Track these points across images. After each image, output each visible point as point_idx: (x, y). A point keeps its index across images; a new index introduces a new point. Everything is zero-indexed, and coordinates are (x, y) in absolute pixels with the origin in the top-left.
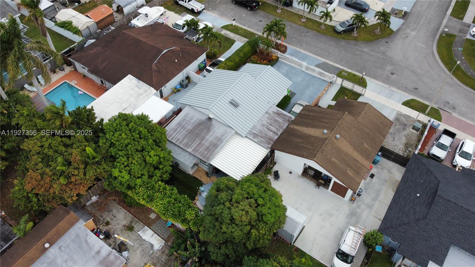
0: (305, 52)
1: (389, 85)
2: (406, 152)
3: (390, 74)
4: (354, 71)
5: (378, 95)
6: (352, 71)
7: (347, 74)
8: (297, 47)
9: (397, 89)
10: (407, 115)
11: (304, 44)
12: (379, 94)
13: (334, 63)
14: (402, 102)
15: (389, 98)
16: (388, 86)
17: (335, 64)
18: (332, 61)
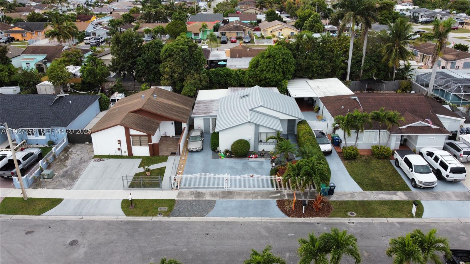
0: (250, 221)
1: (83, 221)
2: (68, 154)
3: (79, 240)
4: (148, 221)
5: (102, 198)
6: (153, 220)
7: (159, 210)
8: (271, 223)
9: (68, 219)
10: (58, 189)
11: (264, 233)
12: (100, 200)
13: (189, 222)
14: (63, 202)
15: (83, 200)
16: (85, 218)
17: (187, 220)
18: (194, 222)
